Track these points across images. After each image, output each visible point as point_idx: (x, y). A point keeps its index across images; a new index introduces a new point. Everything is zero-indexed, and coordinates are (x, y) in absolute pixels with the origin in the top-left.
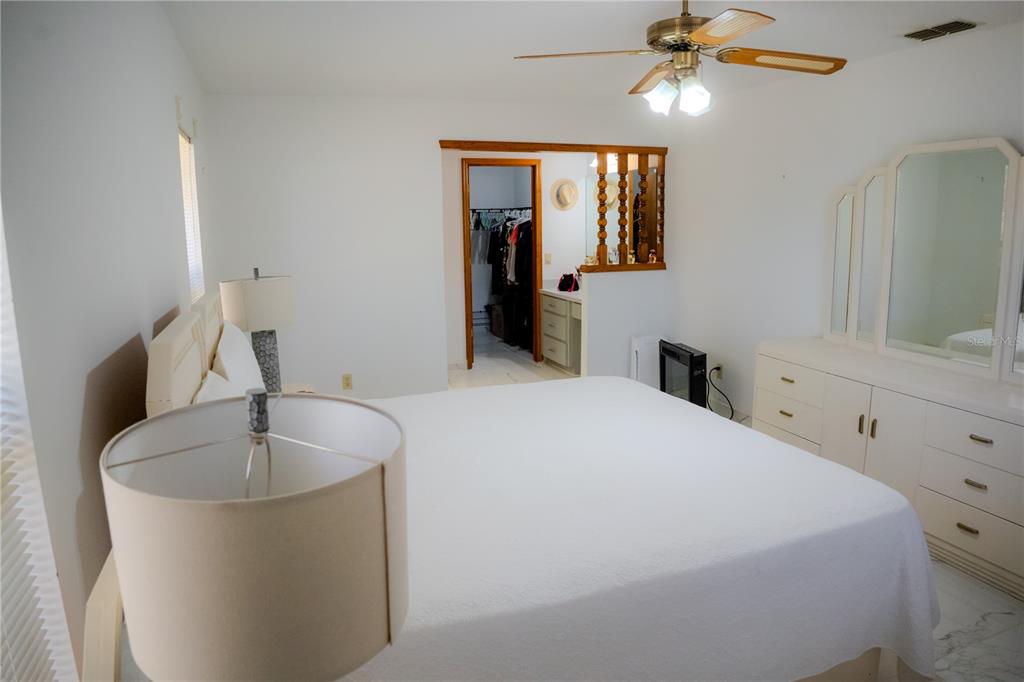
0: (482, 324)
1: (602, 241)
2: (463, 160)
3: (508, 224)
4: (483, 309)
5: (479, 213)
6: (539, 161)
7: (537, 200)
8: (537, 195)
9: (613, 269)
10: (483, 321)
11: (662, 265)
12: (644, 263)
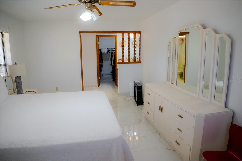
0: (110, 76)
1: (123, 55)
2: (96, 36)
3: (113, 51)
4: (111, 72)
5: (109, 49)
6: (116, 36)
7: (116, 46)
8: (116, 44)
9: (126, 63)
10: (111, 75)
11: (140, 62)
12: (135, 61)
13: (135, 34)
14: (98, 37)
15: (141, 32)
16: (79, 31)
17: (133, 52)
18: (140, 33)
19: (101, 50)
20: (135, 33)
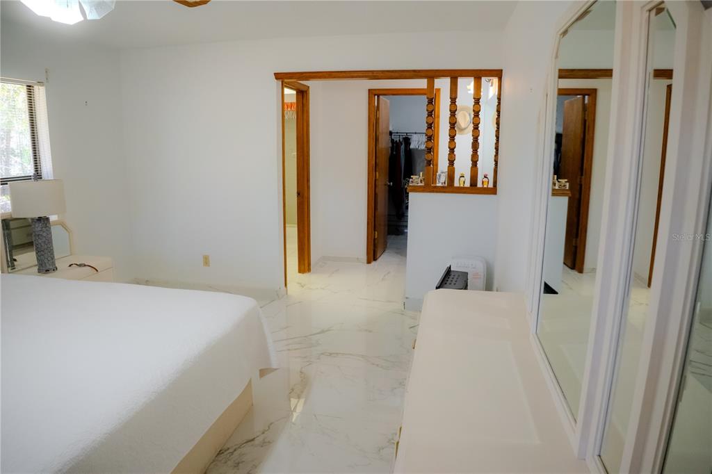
2: (369, 90)
9: (440, 190)
11: (493, 191)
12: (473, 188)
13: (481, 78)
14: (373, 94)
15: (502, 70)
16: (275, 74)
17: (470, 151)
18: (498, 74)
19: (409, 139)
20: (478, 75)
